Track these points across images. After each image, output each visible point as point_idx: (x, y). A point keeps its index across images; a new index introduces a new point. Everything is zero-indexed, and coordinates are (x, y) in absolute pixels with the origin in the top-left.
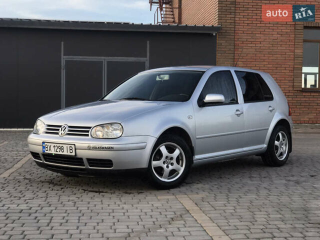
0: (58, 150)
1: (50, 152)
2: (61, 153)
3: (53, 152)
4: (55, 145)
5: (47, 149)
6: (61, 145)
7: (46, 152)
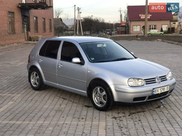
0: (162, 90)
1: (158, 93)
2: (163, 91)
3: (159, 92)
4: (161, 88)
5: (156, 92)
6: (164, 87)
7: (155, 93)
